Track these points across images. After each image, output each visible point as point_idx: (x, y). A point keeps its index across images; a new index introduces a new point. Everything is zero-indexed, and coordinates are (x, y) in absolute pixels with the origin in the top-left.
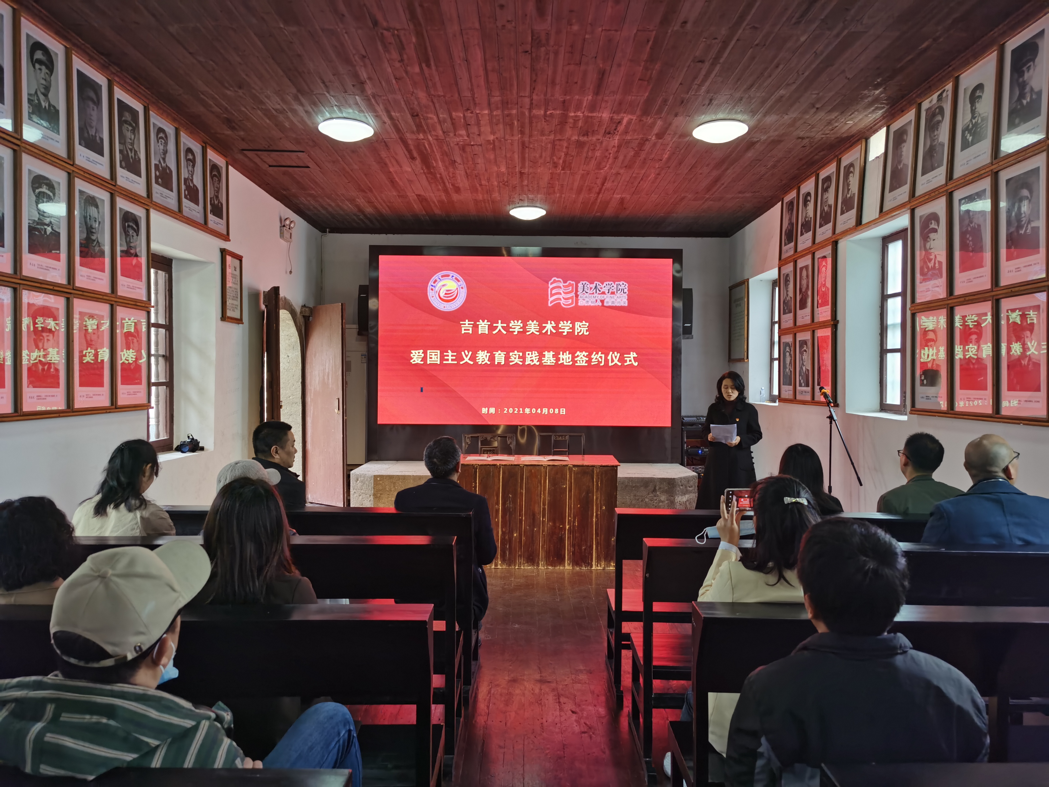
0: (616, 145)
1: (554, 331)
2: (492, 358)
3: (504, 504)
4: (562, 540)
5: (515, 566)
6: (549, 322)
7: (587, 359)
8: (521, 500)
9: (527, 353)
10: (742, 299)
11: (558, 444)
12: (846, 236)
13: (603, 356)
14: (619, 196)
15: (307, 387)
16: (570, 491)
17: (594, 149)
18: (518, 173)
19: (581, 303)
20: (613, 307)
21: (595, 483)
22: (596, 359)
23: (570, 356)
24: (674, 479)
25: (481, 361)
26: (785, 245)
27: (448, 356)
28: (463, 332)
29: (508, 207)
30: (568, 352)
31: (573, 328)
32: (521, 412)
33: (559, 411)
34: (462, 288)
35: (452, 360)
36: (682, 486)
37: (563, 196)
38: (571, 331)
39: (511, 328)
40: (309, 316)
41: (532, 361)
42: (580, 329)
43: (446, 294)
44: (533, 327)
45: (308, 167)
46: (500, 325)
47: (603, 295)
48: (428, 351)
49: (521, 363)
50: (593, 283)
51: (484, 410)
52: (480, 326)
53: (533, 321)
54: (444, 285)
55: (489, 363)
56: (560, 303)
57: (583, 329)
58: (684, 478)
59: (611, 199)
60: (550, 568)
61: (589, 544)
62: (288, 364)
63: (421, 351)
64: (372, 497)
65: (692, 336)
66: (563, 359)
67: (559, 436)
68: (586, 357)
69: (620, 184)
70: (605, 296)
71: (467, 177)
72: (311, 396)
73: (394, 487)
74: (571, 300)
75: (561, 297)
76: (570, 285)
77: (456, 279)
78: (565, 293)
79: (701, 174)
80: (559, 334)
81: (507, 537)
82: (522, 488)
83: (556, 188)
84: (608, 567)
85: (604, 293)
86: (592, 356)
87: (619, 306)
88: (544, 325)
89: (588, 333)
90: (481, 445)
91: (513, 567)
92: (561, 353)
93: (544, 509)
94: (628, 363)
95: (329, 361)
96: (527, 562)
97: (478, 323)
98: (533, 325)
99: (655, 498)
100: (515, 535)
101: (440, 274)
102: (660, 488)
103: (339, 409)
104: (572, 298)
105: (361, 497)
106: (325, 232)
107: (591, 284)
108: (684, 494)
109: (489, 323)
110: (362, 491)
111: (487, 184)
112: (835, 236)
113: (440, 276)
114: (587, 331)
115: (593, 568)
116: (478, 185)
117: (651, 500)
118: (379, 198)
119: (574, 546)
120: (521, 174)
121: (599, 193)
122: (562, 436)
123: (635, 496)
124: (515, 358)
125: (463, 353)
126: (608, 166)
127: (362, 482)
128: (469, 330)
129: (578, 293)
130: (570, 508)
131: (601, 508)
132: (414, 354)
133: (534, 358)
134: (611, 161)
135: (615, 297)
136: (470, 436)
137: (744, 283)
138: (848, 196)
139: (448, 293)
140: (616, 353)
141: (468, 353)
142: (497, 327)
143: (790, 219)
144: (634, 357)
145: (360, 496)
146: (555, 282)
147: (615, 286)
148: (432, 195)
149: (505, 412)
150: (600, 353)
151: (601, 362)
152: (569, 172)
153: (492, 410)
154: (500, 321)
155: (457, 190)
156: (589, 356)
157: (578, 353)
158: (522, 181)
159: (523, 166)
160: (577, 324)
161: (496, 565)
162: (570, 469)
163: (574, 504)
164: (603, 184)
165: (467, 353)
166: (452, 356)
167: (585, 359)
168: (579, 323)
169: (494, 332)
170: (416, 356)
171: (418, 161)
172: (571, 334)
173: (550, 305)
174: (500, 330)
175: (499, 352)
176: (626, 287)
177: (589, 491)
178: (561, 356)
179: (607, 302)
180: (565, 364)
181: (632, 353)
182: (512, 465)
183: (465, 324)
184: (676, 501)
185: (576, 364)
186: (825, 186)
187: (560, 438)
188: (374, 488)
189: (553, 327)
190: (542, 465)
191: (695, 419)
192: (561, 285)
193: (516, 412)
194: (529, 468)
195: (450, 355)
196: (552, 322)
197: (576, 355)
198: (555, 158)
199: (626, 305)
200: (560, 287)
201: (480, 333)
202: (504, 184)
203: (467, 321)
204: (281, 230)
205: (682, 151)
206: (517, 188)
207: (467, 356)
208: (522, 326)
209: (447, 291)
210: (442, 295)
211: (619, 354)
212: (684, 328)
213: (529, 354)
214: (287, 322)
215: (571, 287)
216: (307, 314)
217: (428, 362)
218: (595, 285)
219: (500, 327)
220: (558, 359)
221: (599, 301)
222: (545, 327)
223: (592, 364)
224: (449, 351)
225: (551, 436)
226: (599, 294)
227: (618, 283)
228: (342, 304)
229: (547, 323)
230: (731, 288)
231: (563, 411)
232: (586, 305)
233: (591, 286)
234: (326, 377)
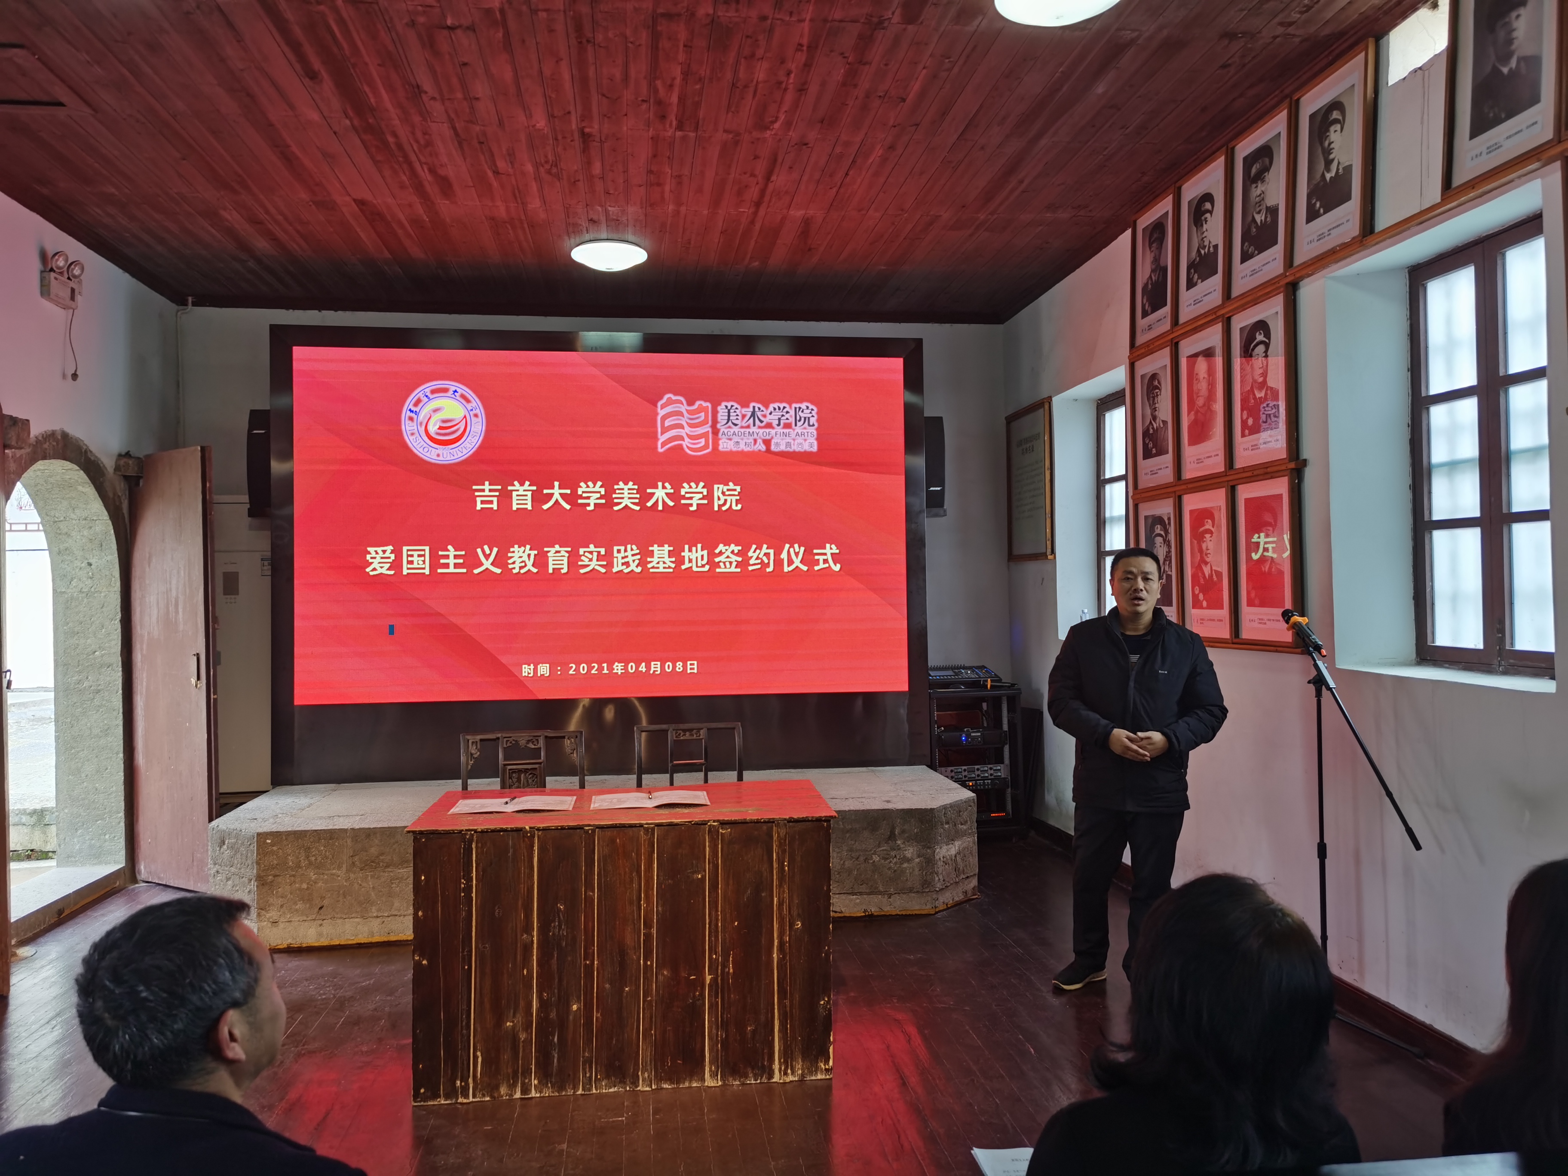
0: (805, 41)
1: (671, 504)
2: (541, 561)
3: (543, 929)
4: (696, 1013)
5: (575, 1088)
6: (660, 484)
7: (740, 559)
8: (589, 917)
9: (616, 548)
10: (1036, 437)
11: (683, 749)
12: (1324, 267)
13: (771, 552)
14: (800, 213)
15: (134, 631)
16: (714, 887)
17: (753, 55)
18: (576, 135)
19: (725, 445)
20: (788, 453)
21: (775, 865)
22: (757, 558)
23: (705, 553)
24: (932, 810)
25: (517, 565)
26: (1145, 314)
27: (447, 557)
28: (479, 506)
29: (567, 243)
30: (699, 546)
31: (710, 496)
32: (605, 671)
33: (685, 666)
34: (476, 416)
35: (456, 566)
36: (947, 823)
37: (683, 209)
38: (705, 502)
39: (581, 497)
40: (139, 478)
41: (627, 564)
42: (723, 498)
43: (440, 428)
44: (626, 495)
45: (61, 104)
46: (556, 492)
47: (767, 430)
48: (405, 549)
49: (603, 570)
50: (748, 406)
51: (527, 670)
52: (514, 494)
53: (626, 484)
54: (436, 411)
55: (535, 570)
56: (681, 445)
57: (729, 498)
58: (952, 806)
59: (784, 219)
60: (666, 1086)
61: (763, 1018)
62: (89, 582)
63: (389, 548)
64: (253, 885)
65: (945, 511)
66: (690, 561)
67: (685, 731)
68: (737, 555)
69: (805, 178)
70: (773, 432)
71: (460, 144)
72: (142, 649)
73: (307, 857)
74: (703, 441)
75: (682, 432)
76: (701, 409)
77: (463, 396)
78: (691, 426)
79: (982, 148)
80: (679, 509)
81: (553, 1015)
82: (589, 886)
83: (667, 188)
84: (811, 1073)
85: (769, 426)
86: (750, 554)
87: (800, 453)
88: (649, 491)
89: (739, 507)
90: (505, 759)
91: (570, 1092)
92: (687, 547)
93: (648, 936)
94: (822, 566)
95: (178, 572)
96: (608, 1077)
97: (510, 488)
98: (626, 492)
99: (893, 853)
100: (575, 1007)
101: (428, 387)
102: (903, 832)
103: (199, 678)
104: (705, 435)
105: (230, 882)
106: (184, 303)
107: (743, 406)
108: (951, 840)
109: (534, 488)
110: (233, 869)
111: (510, 170)
112: (1292, 271)
113: (428, 391)
114: (737, 502)
115: (776, 1078)
116: (490, 174)
117: (886, 859)
118: (273, 211)
119: (725, 1025)
120: (586, 137)
121: (758, 204)
122: (691, 730)
123: (851, 850)
124: (591, 560)
125: (479, 551)
126: (782, 117)
127: (232, 847)
128: (491, 502)
129: (719, 426)
130: (714, 932)
131: (792, 925)
132: (374, 555)
133: (630, 559)
134: (789, 97)
135: (793, 434)
136: (479, 737)
137: (1044, 405)
138: (1328, 176)
139: (446, 425)
140: (796, 546)
141: (491, 550)
142: (553, 494)
143: (1156, 260)
144: (832, 554)
145: (228, 879)
146: (670, 402)
147: (792, 412)
148: (390, 200)
149: (571, 672)
150: (765, 546)
151: (768, 565)
152: (692, 135)
153: (544, 669)
154: (556, 484)
155: (446, 186)
156: (743, 553)
157: (721, 547)
158: (589, 163)
159: (586, 116)
160: (718, 489)
161: (525, 1090)
162: (713, 832)
163: (724, 921)
164: (768, 179)
165: (488, 552)
166: (456, 557)
167: (734, 558)
168: (721, 486)
169: (545, 507)
170: (378, 560)
171: (328, 85)
172: (705, 510)
173: (660, 450)
174: (557, 500)
175: (557, 547)
176: (814, 413)
177: (762, 886)
178: (686, 554)
179: (777, 444)
180: (695, 569)
181: (828, 546)
182: (563, 828)
183: (483, 490)
184: (937, 857)
185: (718, 570)
186: (1254, 171)
187: (687, 736)
188: (258, 863)
189: (666, 494)
190: (641, 826)
191: (950, 673)
192: (684, 408)
193: (593, 672)
194: (608, 833)
195: (452, 557)
196: (667, 485)
197: (717, 551)
198: (659, 83)
199: (815, 449)
200: (680, 414)
201: (515, 507)
202: (549, 172)
203: (487, 483)
204: (42, 279)
205: (956, 70)
206: (580, 184)
207: (487, 557)
208: (603, 493)
209: (444, 421)
210: (433, 429)
211: (802, 549)
212: (930, 494)
213: (619, 551)
214: (80, 488)
215: (703, 414)
216: (131, 473)
217: (405, 572)
218: (751, 409)
219: (557, 496)
220: (680, 561)
221: (759, 441)
222: (653, 494)
223: (751, 568)
224: (450, 547)
225: (666, 731)
226: (760, 427)
227: (797, 406)
228: (203, 449)
229: (657, 488)
230: (1010, 420)
231: (693, 667)
232: (734, 449)
233: (744, 410)
234: (172, 609)
